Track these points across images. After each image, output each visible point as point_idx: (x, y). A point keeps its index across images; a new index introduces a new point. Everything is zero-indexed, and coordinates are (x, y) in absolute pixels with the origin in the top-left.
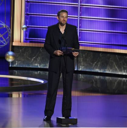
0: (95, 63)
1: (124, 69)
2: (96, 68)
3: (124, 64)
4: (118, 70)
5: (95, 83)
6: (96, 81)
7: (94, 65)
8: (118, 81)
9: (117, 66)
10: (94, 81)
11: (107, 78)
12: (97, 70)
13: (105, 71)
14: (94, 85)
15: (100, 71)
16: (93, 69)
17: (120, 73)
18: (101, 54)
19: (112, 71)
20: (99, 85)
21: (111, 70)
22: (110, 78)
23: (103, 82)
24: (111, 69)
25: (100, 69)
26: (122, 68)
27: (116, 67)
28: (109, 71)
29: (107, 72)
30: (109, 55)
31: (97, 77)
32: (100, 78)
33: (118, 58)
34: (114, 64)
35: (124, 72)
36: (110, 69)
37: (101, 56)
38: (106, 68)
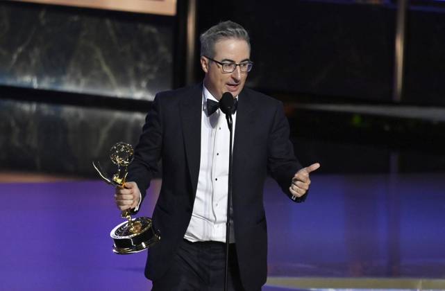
0: (20, 50)
1: (139, 75)
2: (25, 72)
3: (137, 58)
4: (112, 78)
5: (17, 130)
6: (23, 122)
7: (15, 57)
8: (111, 124)
9: (107, 64)
10: (13, 123)
11: (68, 111)
12: (29, 80)
13: (59, 82)
14: (16, 142)
15: (39, 82)
16: (12, 74)
17: (120, 93)
18: (42, 14)
19: (90, 84)
20: (33, 141)
21: (83, 81)
22: (81, 113)
23: (52, 128)
24: (85, 74)
25: (40, 77)
26: (131, 72)
27: (106, 69)
28: (78, 82)
29: (69, 87)
30: (76, 18)
31: (28, 108)
32: (38, 112)
33: (112, 33)
34: (99, 54)
35: (139, 87)
36: (79, 75)
37: (43, 22)
38: (64, 73)
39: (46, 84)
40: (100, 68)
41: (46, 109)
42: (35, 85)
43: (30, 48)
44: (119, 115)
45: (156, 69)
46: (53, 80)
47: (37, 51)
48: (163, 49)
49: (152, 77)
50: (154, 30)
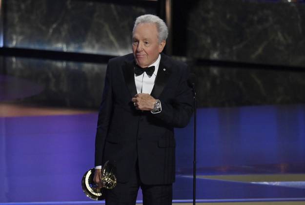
0: (54, 26)
2: (58, 41)
4: (116, 43)
5: (53, 80)
6: (57, 74)
7: (51, 31)
9: (113, 34)
10: (51, 75)
11: (87, 66)
12: (61, 46)
13: (81, 47)
14: (52, 87)
15: (67, 48)
16: (49, 42)
17: (121, 53)
19: (101, 48)
20: (65, 87)
21: (97, 46)
22: (96, 67)
24: (98, 41)
25: (68, 44)
27: (112, 37)
28: (93, 47)
29: (87, 50)
30: (91, 4)
31: (60, 65)
32: (67, 68)
33: (115, 13)
34: (107, 28)
36: (94, 42)
37: (69, 7)
38: (84, 41)
39: (72, 49)
40: (108, 37)
41: (72, 65)
42: (65, 50)
43: (61, 24)
46: (77, 46)
47: (66, 26)
50: (143, 11)
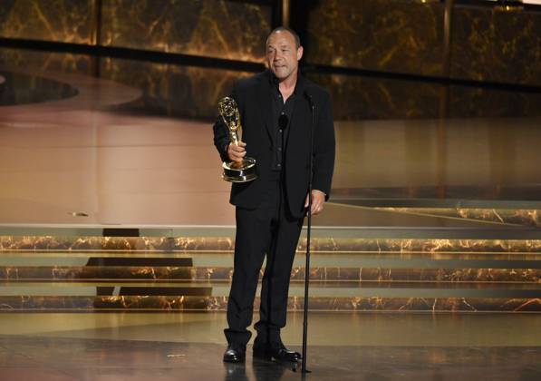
0: (155, 23)
1: (245, 42)
2: (159, 40)
3: (244, 30)
4: (226, 46)
5: (153, 85)
7: (151, 28)
8: (224, 80)
9: (222, 33)
10: (150, 79)
11: (192, 70)
12: (162, 46)
13: (184, 48)
14: (152, 94)
15: (169, 48)
16: (149, 41)
17: (231, 56)
19: (209, 49)
20: (165, 94)
21: (203, 47)
22: (202, 72)
23: (179, 83)
24: (204, 42)
25: (170, 44)
26: (239, 40)
27: (221, 38)
28: (199, 48)
29: (193, 52)
31: (161, 67)
32: (169, 71)
33: (225, 10)
34: (215, 27)
35: (245, 52)
36: (200, 43)
38: (188, 41)
39: (174, 49)
40: (216, 37)
41: (175, 69)
42: (167, 50)
43: (163, 21)
44: (230, 73)
45: (258, 38)
46: (180, 46)
47: (168, 24)
48: (264, 23)
49: (255, 44)
50: (257, 8)
